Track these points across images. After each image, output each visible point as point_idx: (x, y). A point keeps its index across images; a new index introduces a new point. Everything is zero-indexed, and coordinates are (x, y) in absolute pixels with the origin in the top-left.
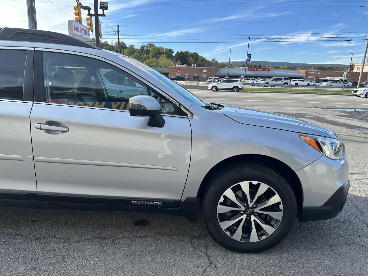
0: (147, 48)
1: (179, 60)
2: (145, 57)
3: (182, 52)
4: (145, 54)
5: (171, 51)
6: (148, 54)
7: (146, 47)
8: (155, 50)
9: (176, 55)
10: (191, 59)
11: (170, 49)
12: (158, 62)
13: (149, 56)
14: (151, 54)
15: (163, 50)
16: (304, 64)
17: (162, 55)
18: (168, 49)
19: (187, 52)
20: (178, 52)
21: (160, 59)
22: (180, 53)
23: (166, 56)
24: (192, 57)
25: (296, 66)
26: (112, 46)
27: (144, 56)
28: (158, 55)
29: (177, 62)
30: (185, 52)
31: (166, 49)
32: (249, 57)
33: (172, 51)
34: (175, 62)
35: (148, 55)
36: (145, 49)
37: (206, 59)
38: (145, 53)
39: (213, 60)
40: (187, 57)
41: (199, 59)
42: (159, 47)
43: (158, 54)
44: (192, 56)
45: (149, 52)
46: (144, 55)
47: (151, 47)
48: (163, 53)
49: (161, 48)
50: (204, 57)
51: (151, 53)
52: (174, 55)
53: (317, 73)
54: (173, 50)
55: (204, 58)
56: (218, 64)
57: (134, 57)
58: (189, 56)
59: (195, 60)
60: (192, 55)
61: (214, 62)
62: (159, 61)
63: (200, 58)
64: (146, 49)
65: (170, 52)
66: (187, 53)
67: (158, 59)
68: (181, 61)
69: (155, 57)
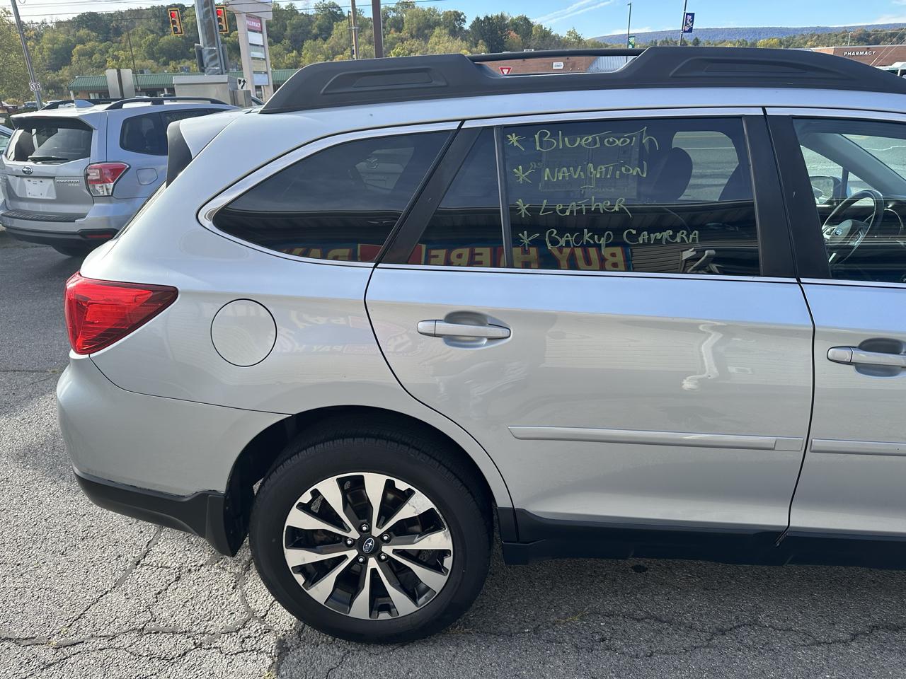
0: (395, 15)
1: (480, 41)
2: (394, 38)
3: (490, 16)
4: (393, 30)
5: (458, 16)
6: (399, 30)
7: (394, 10)
8: (417, 17)
9: (471, 27)
10: (513, 34)
11: (456, 12)
12: (427, 50)
13: (404, 34)
14: (408, 28)
15: (439, 15)
16: (817, 29)
17: (437, 31)
18: (450, 11)
19: (502, 16)
20: (478, 19)
21: (433, 40)
22: (484, 22)
23: (446, 32)
24: (515, 30)
25: (794, 37)
26: (307, 16)
27: (390, 35)
28: (426, 31)
29: (476, 46)
30: (497, 16)
31: (446, 14)
32: (688, 22)
33: (462, 17)
34: (471, 47)
35: (400, 32)
36: (390, 16)
37: (553, 33)
38: (391, 27)
39: (570, 33)
40: (500, 29)
41: (534, 33)
42: (426, 9)
43: (426, 29)
44: (515, 26)
45: (401, 26)
46: (389, 33)
47: (405, 12)
48: (437, 24)
49: (433, 12)
50: (547, 26)
51: (406, 26)
52: (467, 26)
53: (866, 53)
54: (463, 14)
55: (548, 29)
56: (585, 43)
57: (364, 41)
58: (507, 26)
59: (524, 38)
60: (516, 24)
61: (574, 38)
62: (429, 46)
63: (537, 30)
64: (394, 18)
65: (456, 20)
66: (502, 18)
67: (426, 43)
68: (486, 41)
69: (418, 37)
